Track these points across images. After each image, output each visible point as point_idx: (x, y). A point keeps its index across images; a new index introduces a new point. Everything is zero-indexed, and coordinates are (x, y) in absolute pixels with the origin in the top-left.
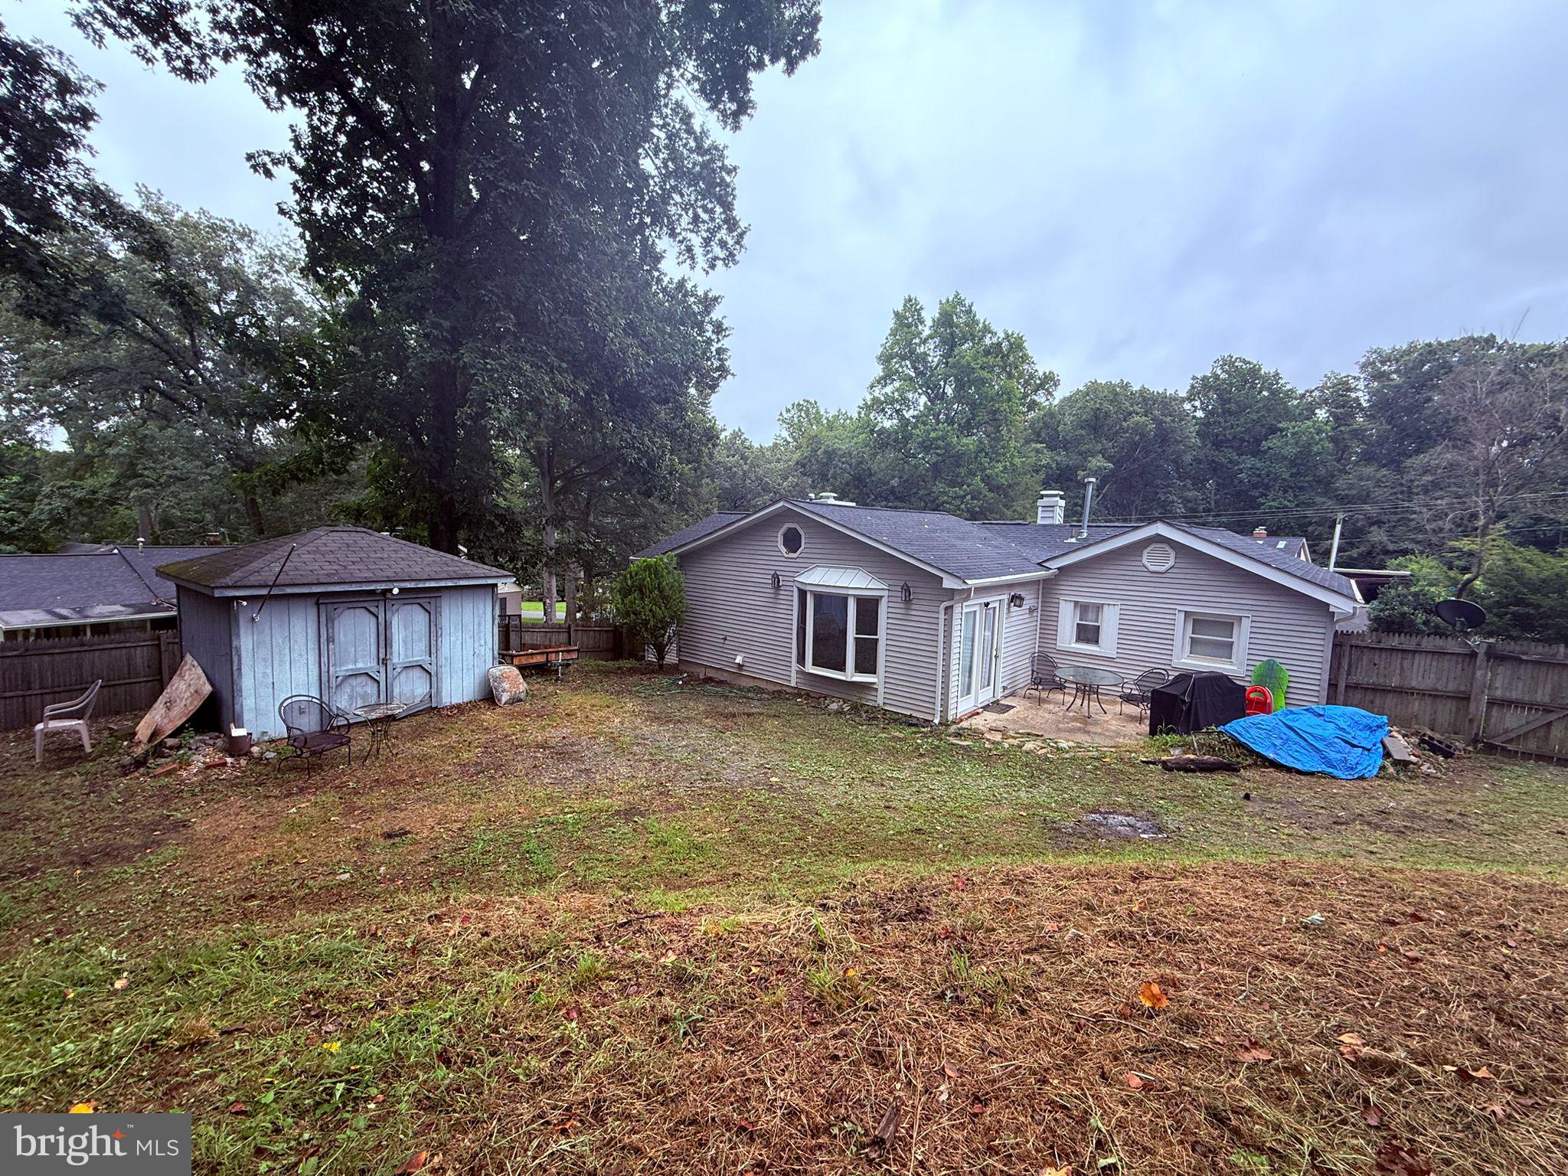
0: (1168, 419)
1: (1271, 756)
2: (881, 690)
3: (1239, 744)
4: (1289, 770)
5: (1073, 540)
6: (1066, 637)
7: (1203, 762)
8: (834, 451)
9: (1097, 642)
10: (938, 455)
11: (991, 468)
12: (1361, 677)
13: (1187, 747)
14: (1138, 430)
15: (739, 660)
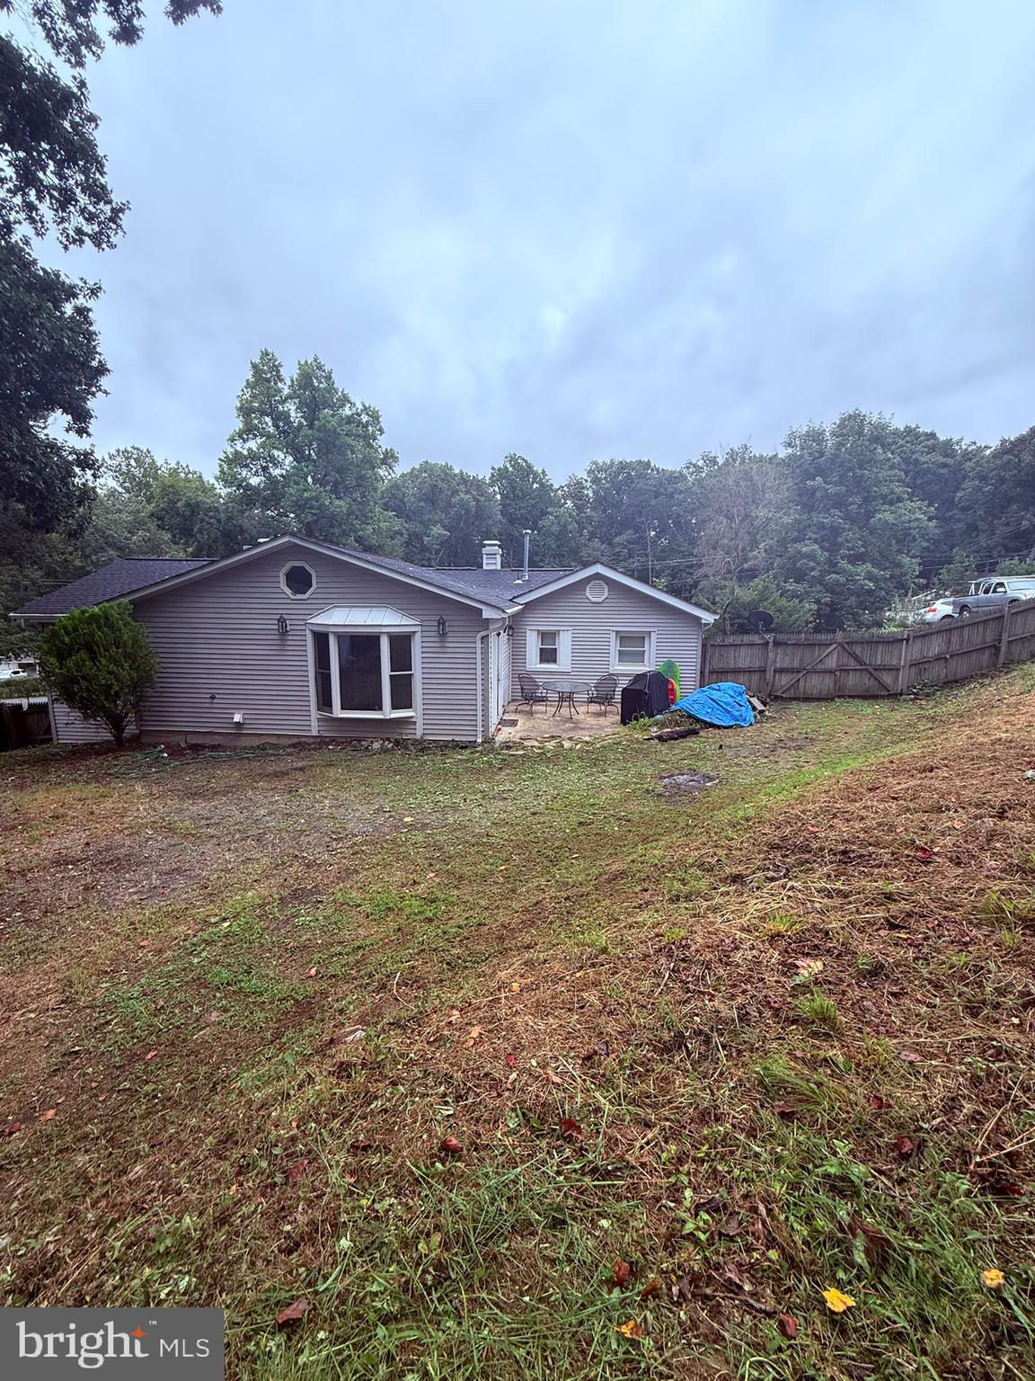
0: (483, 499)
1: (708, 720)
2: (420, 722)
3: (690, 716)
4: (719, 727)
5: (520, 582)
6: (533, 662)
7: (677, 733)
8: (197, 504)
9: (555, 661)
10: (314, 515)
11: (363, 530)
12: (716, 665)
13: (662, 725)
14: (462, 504)
15: (237, 718)
